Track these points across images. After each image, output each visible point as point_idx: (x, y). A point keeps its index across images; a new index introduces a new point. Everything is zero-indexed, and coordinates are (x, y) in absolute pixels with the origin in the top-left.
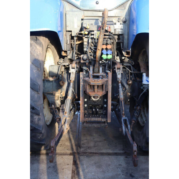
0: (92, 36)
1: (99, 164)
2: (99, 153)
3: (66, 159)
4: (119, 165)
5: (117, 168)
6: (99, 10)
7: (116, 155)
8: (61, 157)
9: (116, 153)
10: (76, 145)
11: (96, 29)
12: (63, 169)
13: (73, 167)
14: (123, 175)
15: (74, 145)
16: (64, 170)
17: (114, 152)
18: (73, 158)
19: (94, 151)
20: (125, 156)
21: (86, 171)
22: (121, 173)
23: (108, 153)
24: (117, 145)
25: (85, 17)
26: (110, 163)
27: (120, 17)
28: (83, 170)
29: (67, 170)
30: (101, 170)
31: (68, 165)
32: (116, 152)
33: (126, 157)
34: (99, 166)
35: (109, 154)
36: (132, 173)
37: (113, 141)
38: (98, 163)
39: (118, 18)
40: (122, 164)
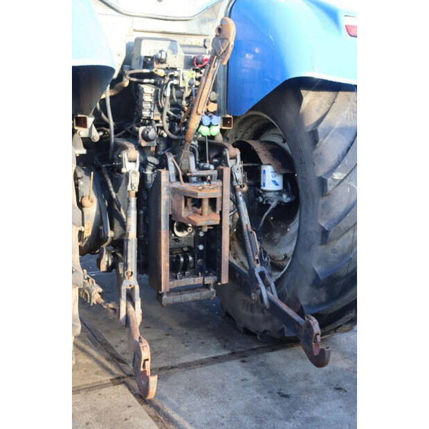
0: (175, 82)
1: (199, 388)
2: (179, 365)
3: (113, 397)
4: (243, 380)
5: (243, 387)
6: (165, 18)
7: (220, 362)
8: (96, 395)
9: (215, 358)
10: (108, 360)
11: (183, 64)
12: (126, 420)
13: (145, 409)
14: (266, 398)
15: (103, 360)
16: (131, 420)
17: (210, 356)
18: (128, 390)
19: (165, 364)
20: (240, 360)
21: (183, 409)
22: (258, 395)
23: (199, 360)
24: (203, 341)
25: (134, 30)
26: (221, 381)
27: (207, 36)
28: (177, 410)
29: (137, 419)
30: (215, 400)
31: (129, 407)
32: (213, 356)
33: (244, 361)
34: (204, 393)
35: (202, 363)
36: (281, 389)
37: (187, 333)
38: (196, 387)
39: (203, 38)
40: (246, 377)
